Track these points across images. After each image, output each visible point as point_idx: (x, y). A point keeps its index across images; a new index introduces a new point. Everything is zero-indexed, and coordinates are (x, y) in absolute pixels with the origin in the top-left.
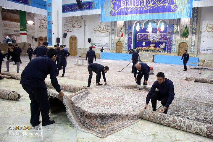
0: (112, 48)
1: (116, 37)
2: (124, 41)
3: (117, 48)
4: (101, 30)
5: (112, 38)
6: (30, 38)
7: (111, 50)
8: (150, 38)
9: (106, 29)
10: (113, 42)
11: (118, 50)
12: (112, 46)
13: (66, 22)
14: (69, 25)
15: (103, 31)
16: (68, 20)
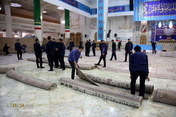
0: (136, 41)
1: (140, 33)
2: (148, 35)
3: (141, 40)
4: (126, 27)
5: (136, 33)
6: (55, 34)
7: (136, 42)
8: (166, 33)
9: (131, 26)
10: (137, 37)
11: (142, 42)
12: (136, 39)
13: (92, 22)
14: (95, 23)
15: (127, 28)
16: (93, 20)
